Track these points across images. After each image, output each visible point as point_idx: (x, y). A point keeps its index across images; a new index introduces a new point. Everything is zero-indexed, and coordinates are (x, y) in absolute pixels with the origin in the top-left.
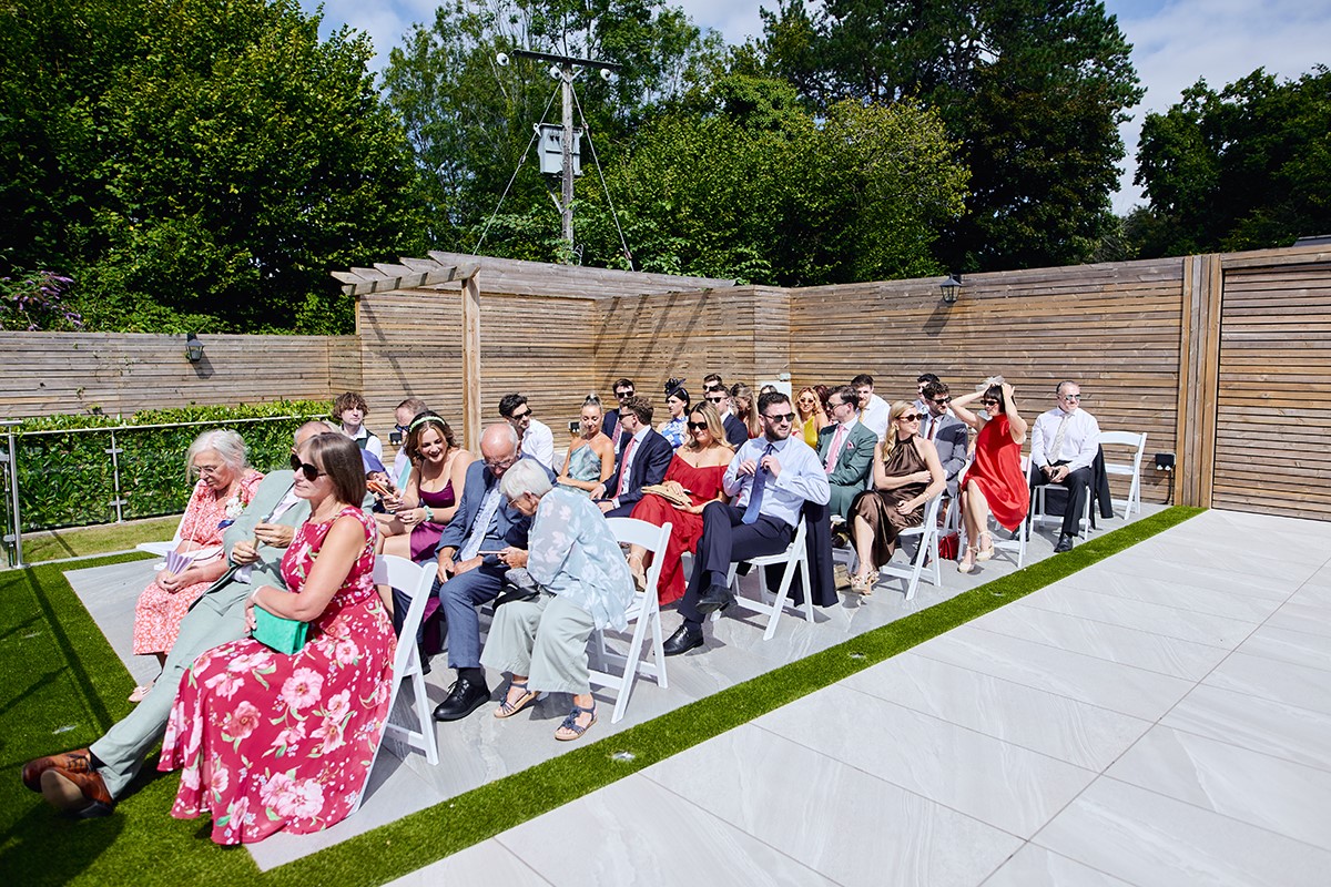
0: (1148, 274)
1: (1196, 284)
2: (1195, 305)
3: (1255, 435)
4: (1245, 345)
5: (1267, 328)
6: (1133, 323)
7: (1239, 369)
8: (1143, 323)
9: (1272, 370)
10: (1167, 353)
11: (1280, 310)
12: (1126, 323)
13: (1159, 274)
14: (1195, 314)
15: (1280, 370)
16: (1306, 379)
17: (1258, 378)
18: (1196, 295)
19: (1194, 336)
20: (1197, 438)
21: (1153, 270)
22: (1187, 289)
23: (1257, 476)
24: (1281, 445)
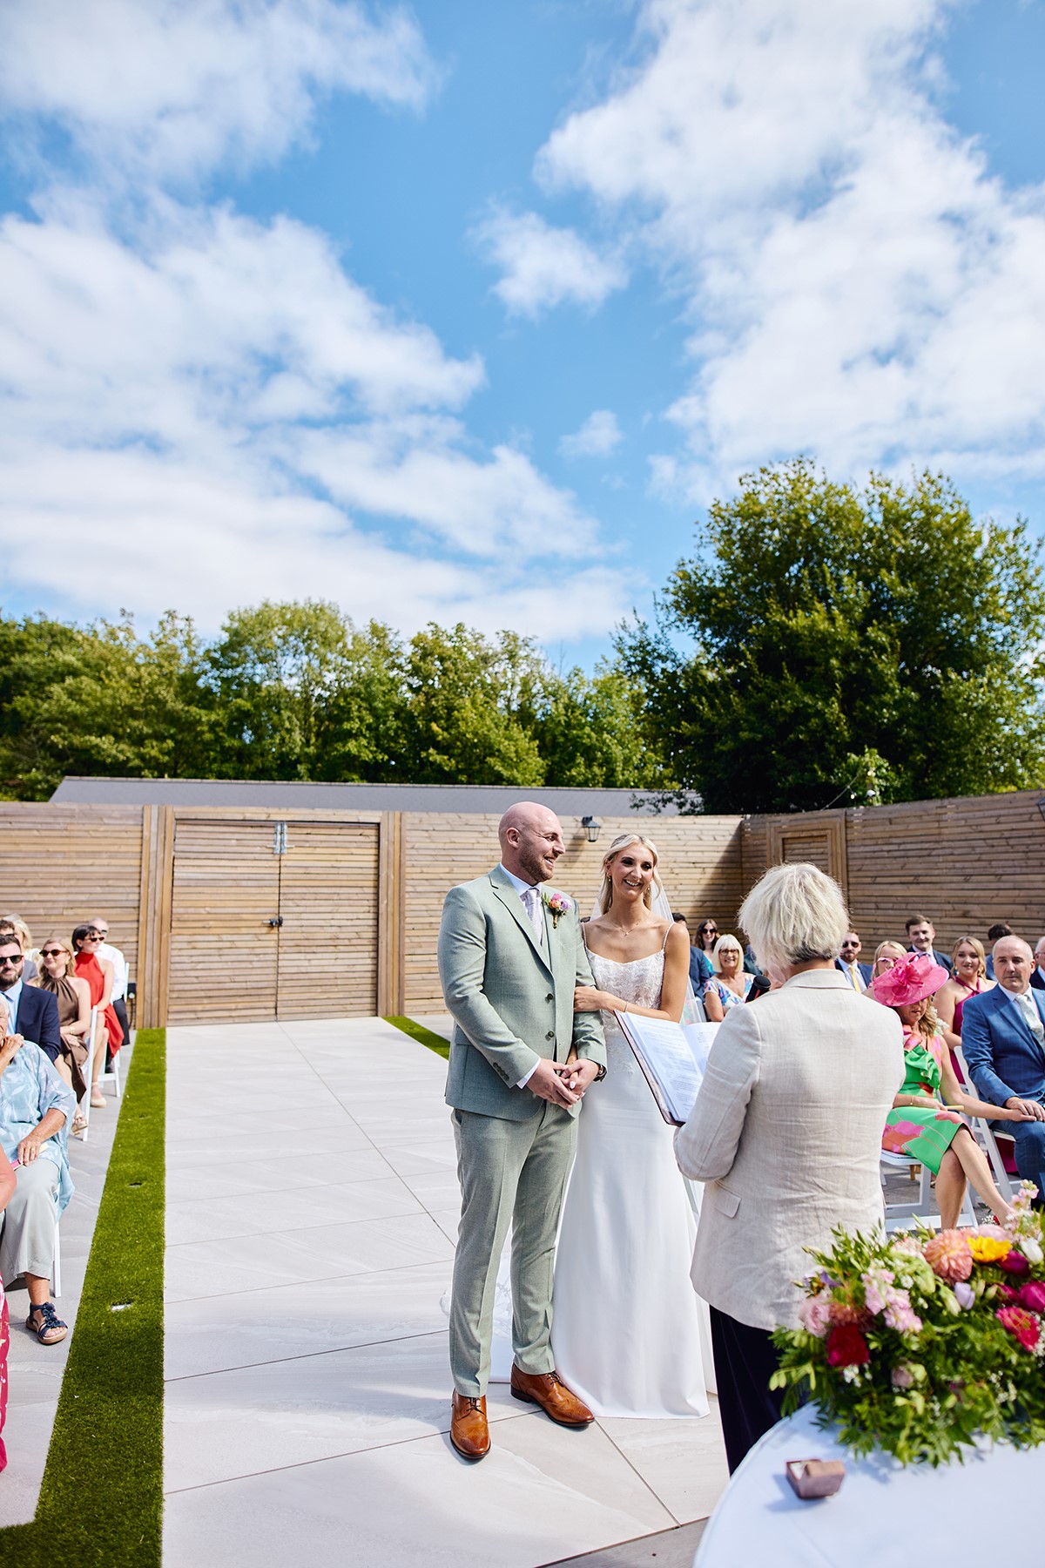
0: (110, 817)
1: (154, 829)
2: (153, 848)
3: (201, 959)
4: (192, 883)
5: (208, 870)
6: (97, 862)
7: (188, 904)
8: (106, 862)
9: (213, 904)
10: (128, 890)
11: (216, 856)
12: (90, 862)
13: (121, 818)
14: (153, 855)
15: (219, 904)
16: (237, 910)
17: (202, 911)
18: (154, 839)
19: (152, 875)
20: (156, 965)
21: (116, 814)
22: (146, 833)
23: (203, 994)
24: (220, 965)
